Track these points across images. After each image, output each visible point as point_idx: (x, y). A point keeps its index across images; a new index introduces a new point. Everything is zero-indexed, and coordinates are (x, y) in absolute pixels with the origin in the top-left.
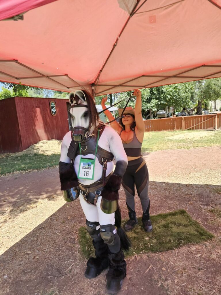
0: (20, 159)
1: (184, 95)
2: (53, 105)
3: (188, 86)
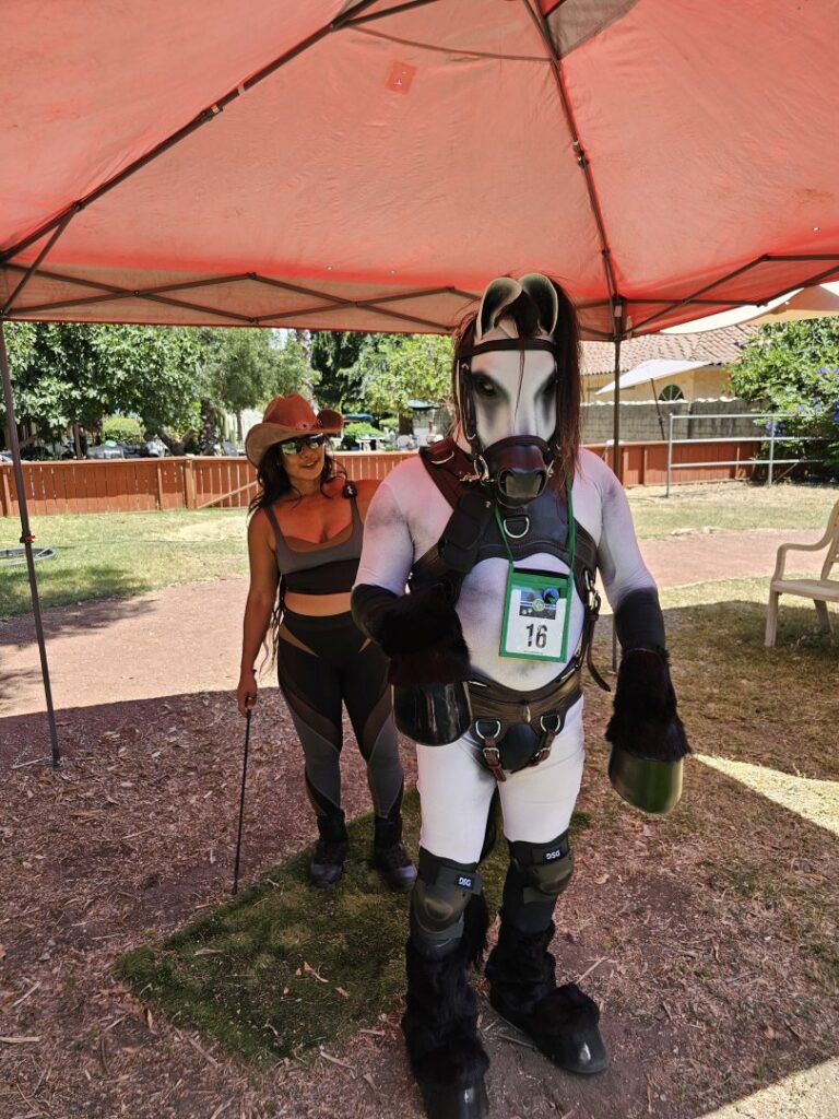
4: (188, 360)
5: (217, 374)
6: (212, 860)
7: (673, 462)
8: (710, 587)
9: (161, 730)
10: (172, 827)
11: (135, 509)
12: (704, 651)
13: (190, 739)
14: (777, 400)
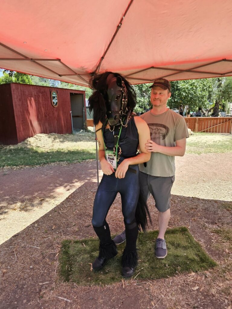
0: (14, 153)
1: (200, 93)
2: (54, 94)
3: (206, 84)
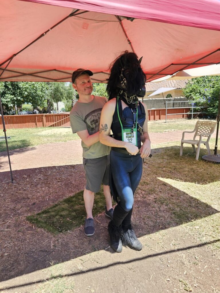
4: (44, 89)
5: (51, 93)
6: (47, 200)
7: (167, 114)
8: (170, 143)
9: (36, 175)
10: (39, 194)
11: (30, 127)
12: (165, 157)
13: (43, 177)
14: (194, 97)
